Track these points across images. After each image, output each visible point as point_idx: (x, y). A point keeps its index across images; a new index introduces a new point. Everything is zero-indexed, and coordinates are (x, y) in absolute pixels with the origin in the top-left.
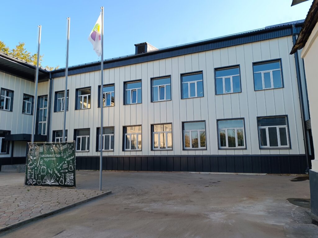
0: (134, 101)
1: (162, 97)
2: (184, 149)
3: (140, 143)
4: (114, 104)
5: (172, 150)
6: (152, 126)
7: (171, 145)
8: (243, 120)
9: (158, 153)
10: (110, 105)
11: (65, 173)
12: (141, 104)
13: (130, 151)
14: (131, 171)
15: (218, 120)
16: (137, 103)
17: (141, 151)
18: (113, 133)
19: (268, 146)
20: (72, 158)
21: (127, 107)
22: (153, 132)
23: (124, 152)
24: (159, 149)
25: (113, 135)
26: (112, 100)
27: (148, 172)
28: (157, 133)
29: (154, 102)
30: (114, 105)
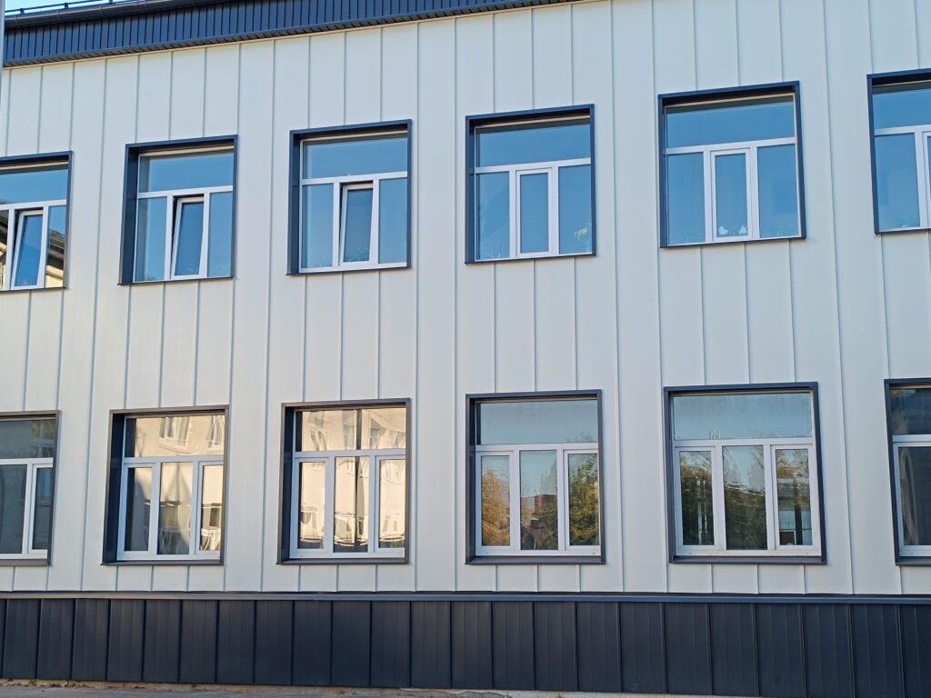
0: (186, 262)
1: (355, 250)
2: (472, 558)
3: (217, 515)
4: (65, 279)
5: (406, 561)
6: (292, 415)
7: (401, 530)
8: (810, 396)
9: (319, 581)
10: (40, 285)
12: (230, 283)
13: (153, 564)
15: (671, 393)
16: (203, 274)
17: (221, 562)
18: (51, 451)
21: (143, 295)
22: (295, 454)
23: (112, 570)
25: (47, 462)
26: (54, 253)
28: (318, 459)
29: (307, 275)
30: (60, 284)
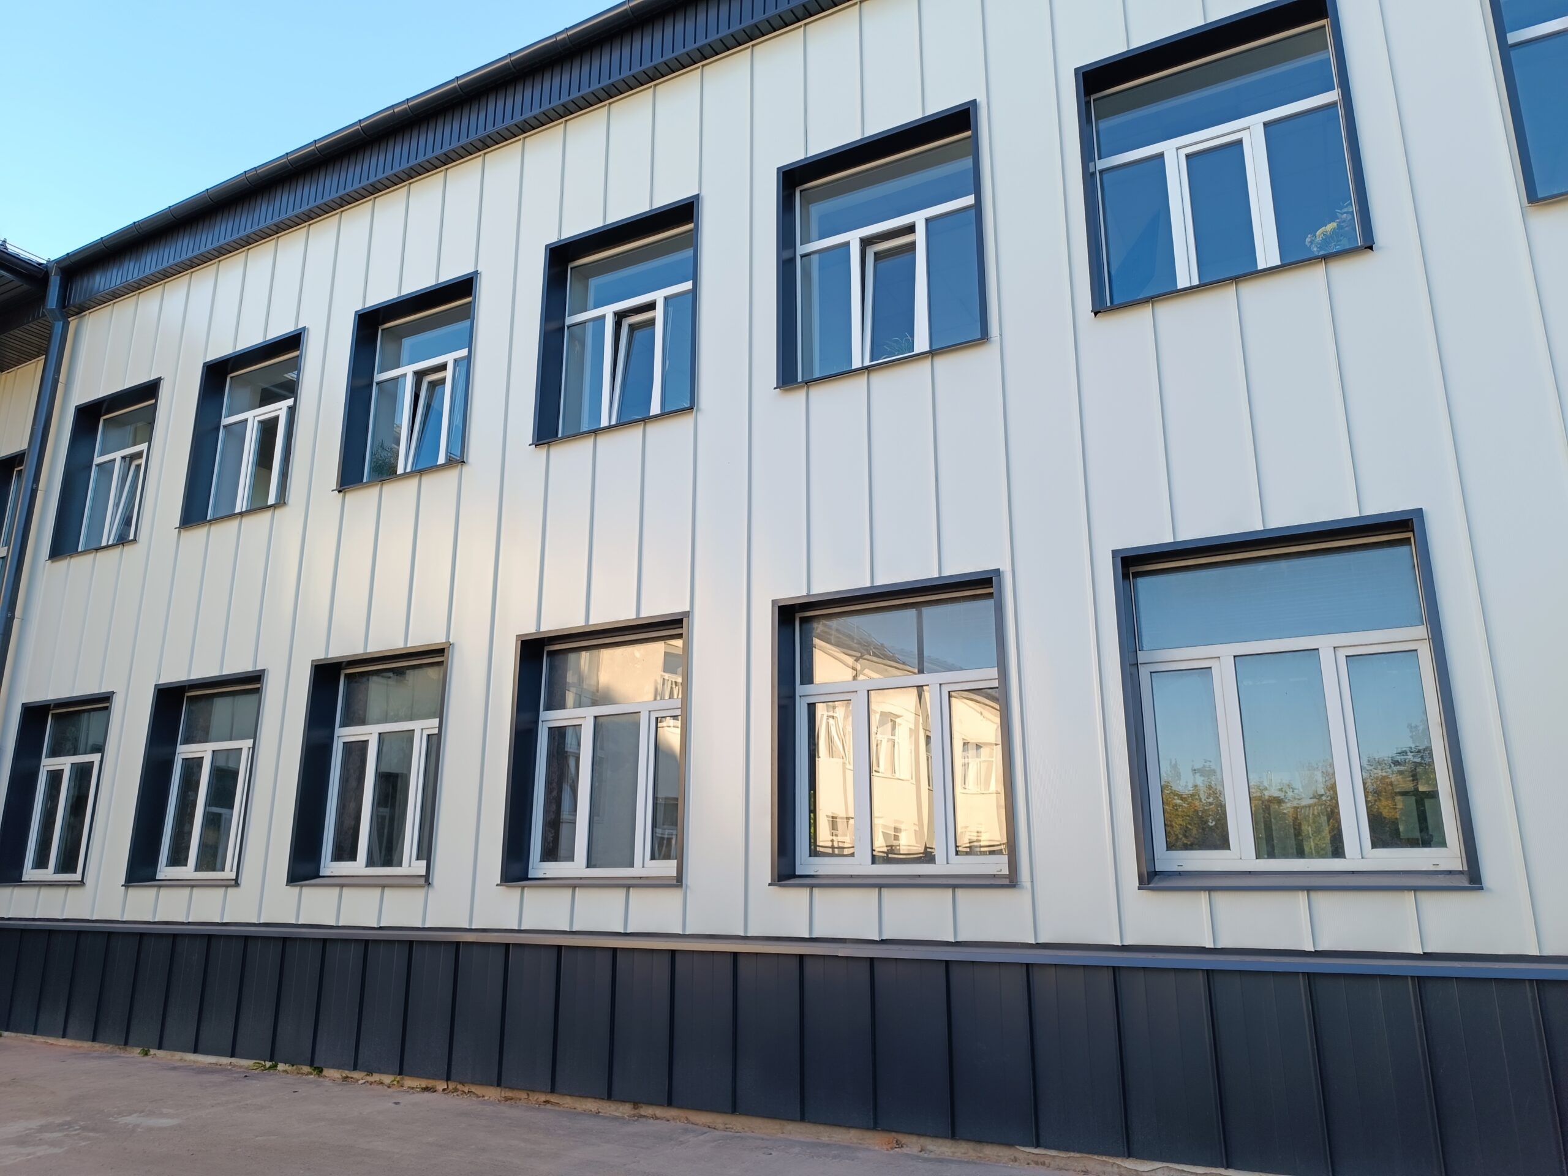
2: (1152, 877)
5: (1011, 881)
6: (792, 621)
14: (568, 1102)
17: (679, 882)
18: (437, 709)
23: (514, 893)
24: (862, 865)
25: (435, 725)
27: (738, 1123)
29: (807, 386)
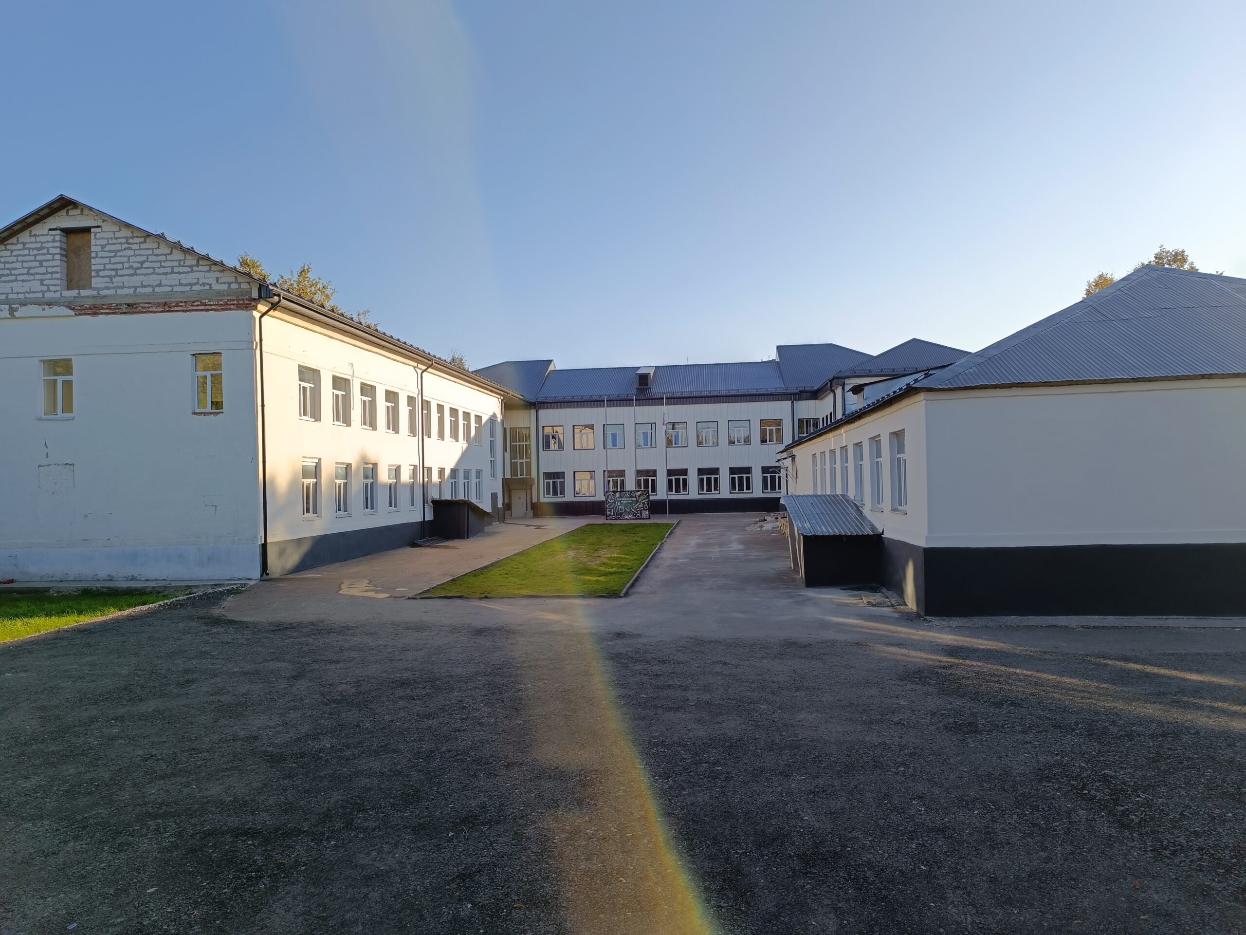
2: (699, 494)
8: (751, 469)
11: (641, 511)
15: (730, 469)
19: (769, 490)
20: (647, 500)
